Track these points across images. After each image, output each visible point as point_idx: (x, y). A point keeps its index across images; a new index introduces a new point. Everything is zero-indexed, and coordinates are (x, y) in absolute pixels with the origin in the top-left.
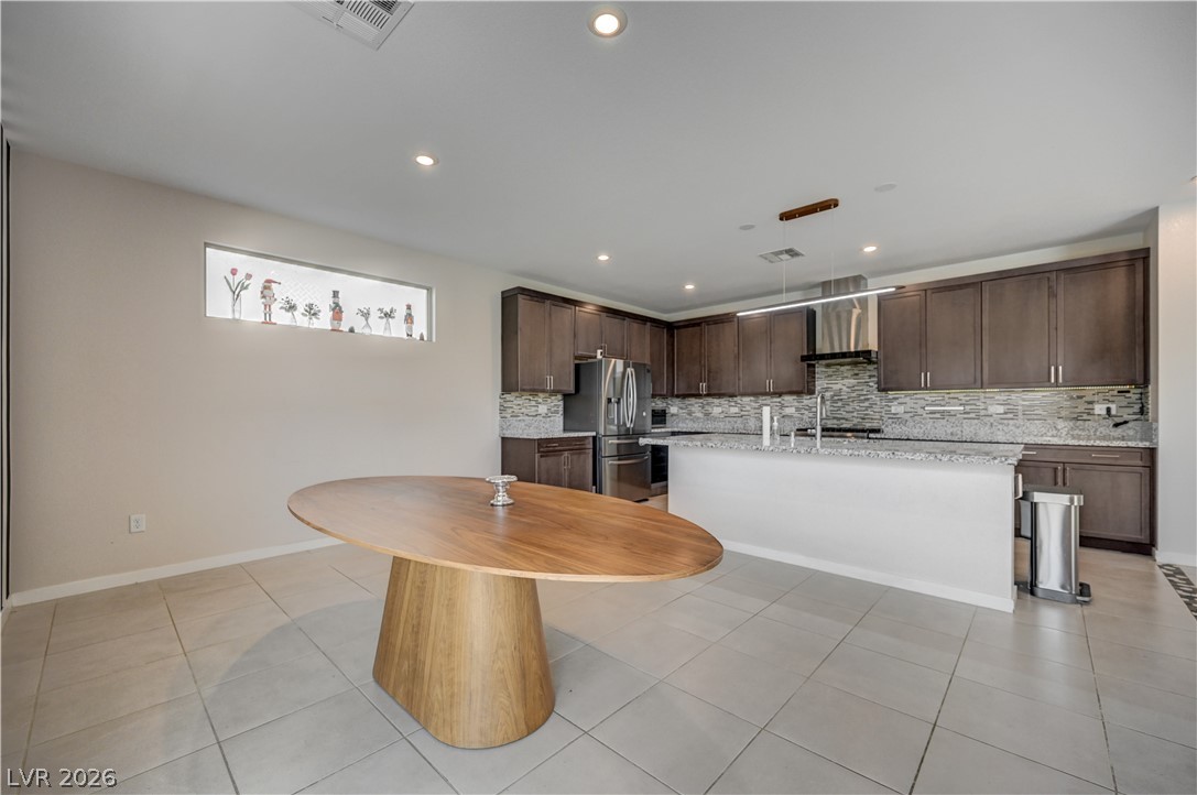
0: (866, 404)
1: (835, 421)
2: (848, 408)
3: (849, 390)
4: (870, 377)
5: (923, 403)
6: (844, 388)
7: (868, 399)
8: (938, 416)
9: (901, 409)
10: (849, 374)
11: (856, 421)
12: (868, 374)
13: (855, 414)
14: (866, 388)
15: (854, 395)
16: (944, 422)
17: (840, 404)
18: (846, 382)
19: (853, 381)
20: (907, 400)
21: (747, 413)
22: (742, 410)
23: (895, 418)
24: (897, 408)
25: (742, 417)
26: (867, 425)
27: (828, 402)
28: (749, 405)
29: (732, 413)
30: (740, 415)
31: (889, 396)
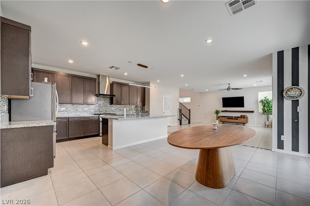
0: (107, 107)
1: (99, 112)
2: (103, 108)
3: (103, 104)
4: (108, 101)
5: (117, 107)
6: (101, 103)
7: (107, 106)
8: (120, 110)
9: (114, 109)
10: (103, 100)
11: (104, 112)
12: (107, 100)
13: (104, 110)
14: (107, 104)
15: (104, 105)
16: (121, 111)
17: (100, 107)
18: (102, 102)
19: (104, 102)
20: (114, 107)
21: (69, 110)
22: (67, 109)
23: (112, 111)
24: (113, 109)
25: (67, 111)
26: (107, 113)
27: (97, 107)
28: (70, 107)
29: (62, 110)
30: (66, 111)
31: (111, 106)
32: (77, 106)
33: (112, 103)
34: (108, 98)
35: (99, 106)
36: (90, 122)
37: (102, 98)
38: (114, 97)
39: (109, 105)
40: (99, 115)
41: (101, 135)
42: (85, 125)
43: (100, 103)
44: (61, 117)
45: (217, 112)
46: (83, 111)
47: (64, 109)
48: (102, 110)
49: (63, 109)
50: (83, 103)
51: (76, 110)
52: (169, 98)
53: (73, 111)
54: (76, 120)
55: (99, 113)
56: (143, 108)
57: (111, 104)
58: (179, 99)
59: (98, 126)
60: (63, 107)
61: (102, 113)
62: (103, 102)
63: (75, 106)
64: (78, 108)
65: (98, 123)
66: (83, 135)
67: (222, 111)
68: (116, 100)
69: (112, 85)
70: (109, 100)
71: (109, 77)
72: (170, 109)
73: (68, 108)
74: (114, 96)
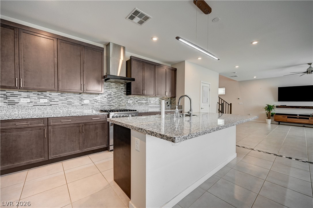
1: (109, 107)
2: (114, 101)
3: (114, 93)
5: (136, 100)
6: (112, 92)
7: (121, 98)
8: (140, 104)
10: (114, 86)
11: (117, 106)
12: (121, 87)
13: (116, 104)
14: (120, 93)
15: (116, 96)
16: (141, 106)
17: (110, 99)
18: (113, 90)
20: (132, 98)
21: (55, 103)
22: (51, 101)
23: (129, 105)
24: (130, 102)
25: (51, 105)
26: (121, 108)
27: (105, 99)
28: (57, 98)
29: (42, 103)
30: (49, 104)
31: (128, 97)
32: (69, 97)
33: (128, 92)
34: (122, 84)
35: (109, 96)
36: (91, 126)
37: (114, 84)
38: (133, 82)
39: (124, 95)
40: (107, 112)
41: (112, 148)
42: (82, 132)
43: (110, 91)
44: (30, 117)
45: (269, 108)
46: (82, 105)
47: (46, 101)
48: (113, 104)
49: (42, 101)
50: (80, 91)
51: (70, 103)
52: (208, 87)
53: (64, 104)
54: (64, 123)
55: (109, 109)
56: (172, 101)
57: (127, 94)
58: (219, 90)
59: (106, 132)
60: (43, 97)
61: (113, 108)
62: (115, 90)
63: (66, 95)
64: (71, 101)
65: (106, 127)
66: (78, 151)
67: (277, 107)
68: (136, 88)
69: (128, 64)
70: (123, 88)
71: (124, 48)
72: (209, 103)
73: (53, 100)
74: (134, 80)
